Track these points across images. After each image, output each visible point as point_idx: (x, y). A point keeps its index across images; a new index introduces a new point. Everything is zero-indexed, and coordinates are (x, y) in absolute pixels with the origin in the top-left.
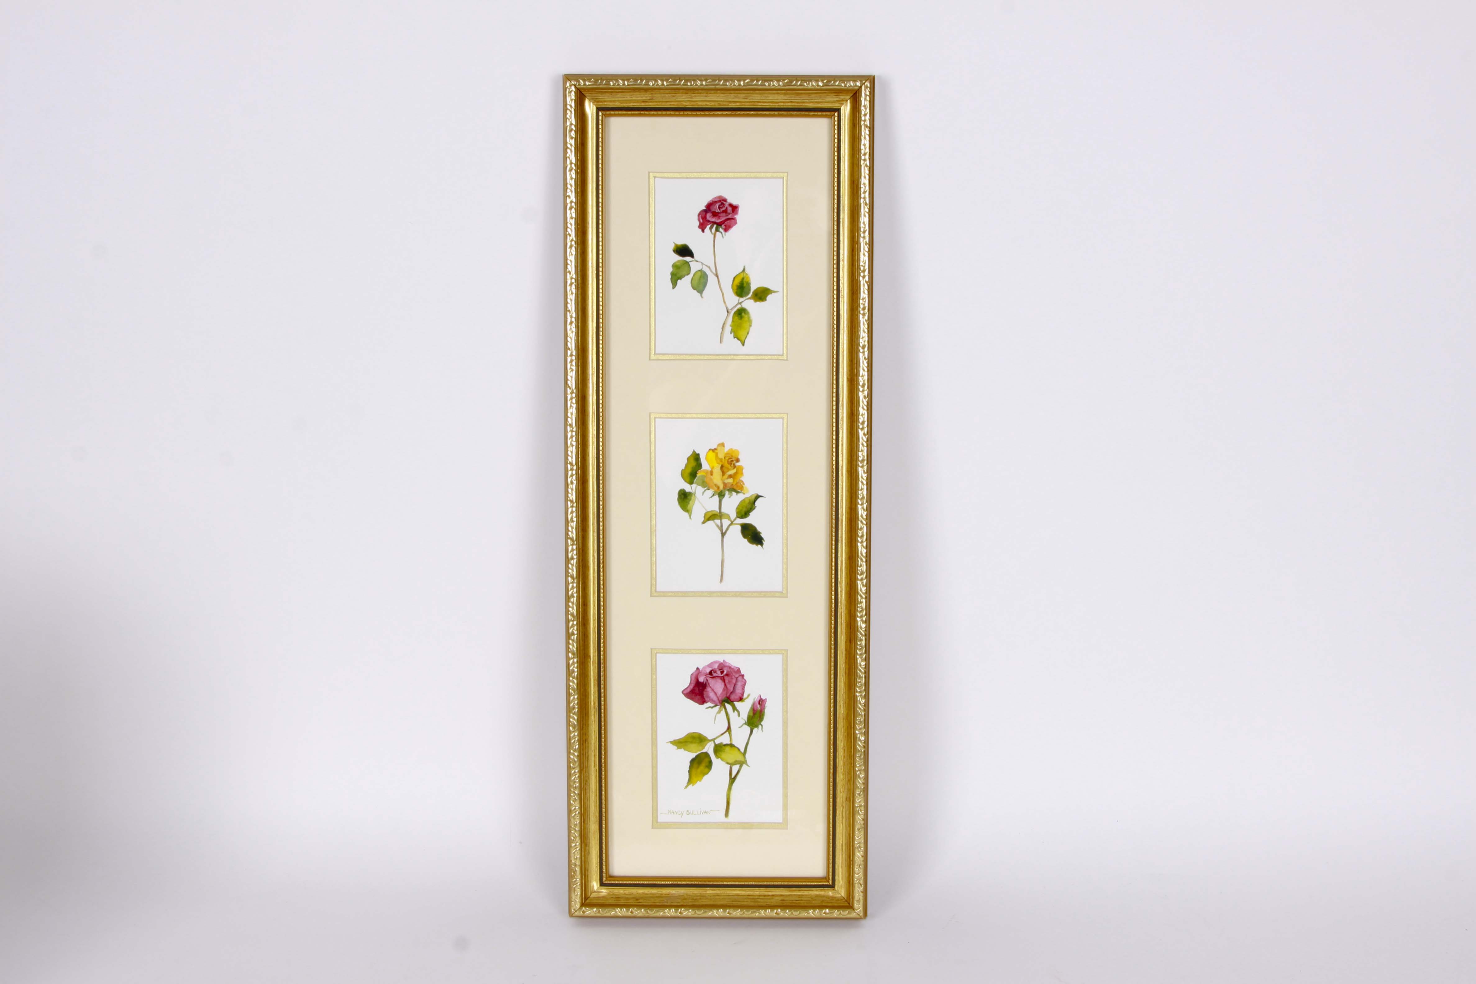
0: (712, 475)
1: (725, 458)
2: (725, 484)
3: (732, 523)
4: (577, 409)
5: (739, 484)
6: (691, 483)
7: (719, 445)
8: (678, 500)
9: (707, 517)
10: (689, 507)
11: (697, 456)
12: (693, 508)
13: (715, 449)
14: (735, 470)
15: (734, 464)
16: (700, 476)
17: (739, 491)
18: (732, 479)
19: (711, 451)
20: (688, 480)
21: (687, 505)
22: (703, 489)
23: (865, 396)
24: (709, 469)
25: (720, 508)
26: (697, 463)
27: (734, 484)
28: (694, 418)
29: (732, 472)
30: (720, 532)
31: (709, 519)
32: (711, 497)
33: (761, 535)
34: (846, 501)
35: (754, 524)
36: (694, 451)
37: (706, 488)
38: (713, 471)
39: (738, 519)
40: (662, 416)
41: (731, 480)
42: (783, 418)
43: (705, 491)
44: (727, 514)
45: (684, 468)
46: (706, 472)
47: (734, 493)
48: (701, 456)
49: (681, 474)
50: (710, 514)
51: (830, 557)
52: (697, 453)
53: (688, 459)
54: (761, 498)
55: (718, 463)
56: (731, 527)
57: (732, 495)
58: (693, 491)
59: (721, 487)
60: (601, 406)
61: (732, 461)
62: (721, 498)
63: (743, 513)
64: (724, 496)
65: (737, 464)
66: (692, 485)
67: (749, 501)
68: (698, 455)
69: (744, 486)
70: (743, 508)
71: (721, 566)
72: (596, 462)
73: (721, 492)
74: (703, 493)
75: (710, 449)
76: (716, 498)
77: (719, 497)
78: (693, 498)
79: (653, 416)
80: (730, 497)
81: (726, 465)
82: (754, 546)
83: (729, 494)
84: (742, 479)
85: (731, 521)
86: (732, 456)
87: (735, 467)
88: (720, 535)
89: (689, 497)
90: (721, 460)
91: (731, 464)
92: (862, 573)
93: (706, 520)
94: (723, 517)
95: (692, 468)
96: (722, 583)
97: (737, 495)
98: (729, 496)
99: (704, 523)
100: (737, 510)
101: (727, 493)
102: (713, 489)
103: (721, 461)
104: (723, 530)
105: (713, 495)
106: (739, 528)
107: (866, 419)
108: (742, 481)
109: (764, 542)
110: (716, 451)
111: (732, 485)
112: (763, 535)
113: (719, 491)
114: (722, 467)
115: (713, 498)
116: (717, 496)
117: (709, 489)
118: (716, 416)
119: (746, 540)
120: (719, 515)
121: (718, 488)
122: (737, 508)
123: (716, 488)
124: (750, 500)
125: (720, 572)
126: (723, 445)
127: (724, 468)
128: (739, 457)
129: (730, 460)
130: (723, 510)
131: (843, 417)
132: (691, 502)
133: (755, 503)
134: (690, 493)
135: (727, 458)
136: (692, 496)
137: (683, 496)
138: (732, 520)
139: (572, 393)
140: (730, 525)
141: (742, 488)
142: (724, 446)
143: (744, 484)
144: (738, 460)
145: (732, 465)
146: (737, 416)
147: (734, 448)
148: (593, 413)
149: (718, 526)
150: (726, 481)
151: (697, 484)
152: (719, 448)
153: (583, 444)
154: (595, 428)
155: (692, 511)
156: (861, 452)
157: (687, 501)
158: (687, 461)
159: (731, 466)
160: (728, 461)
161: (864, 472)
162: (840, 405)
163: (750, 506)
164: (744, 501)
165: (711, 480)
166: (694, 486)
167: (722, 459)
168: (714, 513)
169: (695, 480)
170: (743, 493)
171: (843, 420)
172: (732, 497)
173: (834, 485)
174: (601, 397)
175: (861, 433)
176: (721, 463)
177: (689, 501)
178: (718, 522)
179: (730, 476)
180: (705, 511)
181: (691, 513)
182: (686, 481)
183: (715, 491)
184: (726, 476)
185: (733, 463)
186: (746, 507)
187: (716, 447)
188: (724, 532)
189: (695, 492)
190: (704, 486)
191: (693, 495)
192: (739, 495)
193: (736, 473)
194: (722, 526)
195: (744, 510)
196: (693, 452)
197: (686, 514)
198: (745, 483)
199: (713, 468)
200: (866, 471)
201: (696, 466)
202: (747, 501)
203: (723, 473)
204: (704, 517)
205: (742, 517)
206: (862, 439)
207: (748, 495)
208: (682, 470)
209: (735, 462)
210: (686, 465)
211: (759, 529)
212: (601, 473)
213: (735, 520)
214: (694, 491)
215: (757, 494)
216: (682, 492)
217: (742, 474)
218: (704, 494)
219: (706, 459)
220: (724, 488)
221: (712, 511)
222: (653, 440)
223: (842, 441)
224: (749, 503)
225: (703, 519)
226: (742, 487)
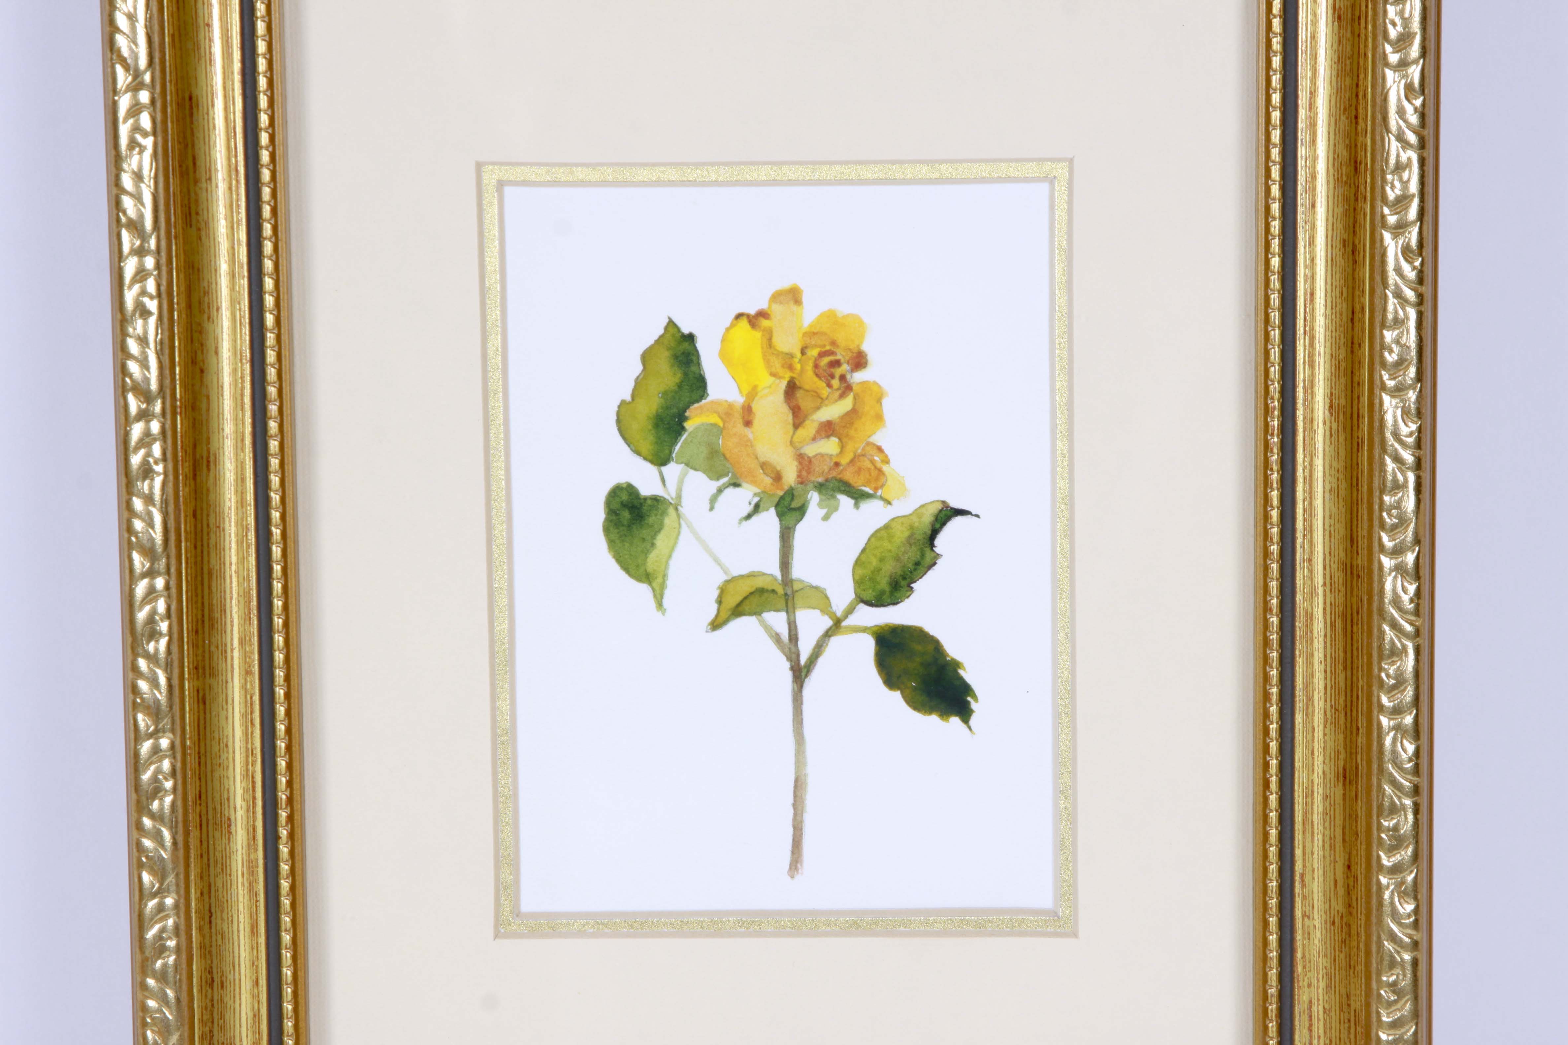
0: (748, 423)
1: (803, 353)
2: (804, 462)
3: (837, 627)
4: (161, 154)
5: (867, 464)
6: (661, 459)
7: (777, 297)
8: (606, 530)
9: (732, 601)
10: (652, 560)
11: (686, 345)
12: (673, 563)
13: (762, 314)
14: (847, 404)
15: (843, 378)
16: (697, 428)
17: (867, 489)
18: (834, 440)
19: (744, 323)
20: (647, 446)
21: (646, 552)
22: (714, 485)
23: (1409, 87)
24: (737, 398)
25: (785, 564)
26: (686, 374)
27: (844, 461)
28: (671, 183)
29: (833, 411)
30: (787, 665)
31: (738, 611)
32: (749, 517)
33: (961, 672)
34: (1329, 534)
35: (932, 629)
36: (671, 323)
37: (725, 480)
38: (754, 406)
39: (863, 609)
40: (533, 178)
41: (830, 446)
42: (1052, 181)
43: (720, 491)
44: (817, 588)
45: (628, 398)
46: (727, 411)
47: (845, 501)
48: (700, 345)
49: (619, 421)
50: (745, 588)
51: (1260, 770)
52: (686, 330)
53: (646, 357)
54: (958, 521)
55: (773, 375)
56: (835, 641)
57: (836, 509)
58: (668, 493)
59: (790, 477)
60: (264, 138)
61: (837, 363)
62: (790, 519)
63: (884, 584)
64: (801, 510)
65: (858, 377)
66: (664, 469)
67: (907, 534)
68: (691, 338)
69: (885, 468)
70: (882, 560)
71: (795, 806)
72: (248, 379)
73: (791, 493)
74: (713, 500)
75: (739, 316)
76: (769, 519)
77: (780, 515)
78: (669, 521)
79: (490, 178)
80: (826, 518)
81: (809, 379)
82: (934, 719)
83: (820, 505)
84: (879, 439)
85: (832, 615)
86: (834, 343)
87: (847, 388)
88: (788, 676)
89: (651, 520)
90: (788, 361)
91: (832, 376)
92: (1398, 844)
93: (724, 615)
94: (798, 600)
95: (665, 394)
96: (798, 877)
97: (857, 506)
98: (824, 512)
99: (716, 625)
100: (860, 572)
101: (814, 497)
102: (754, 482)
103: (791, 368)
104: (798, 656)
105: (757, 508)
106: (868, 644)
107: (1414, 187)
108: (880, 449)
109: (974, 705)
110: (765, 323)
111: (837, 464)
112: (968, 675)
113: (781, 493)
114: (792, 389)
115: (754, 518)
116: (772, 511)
117: (736, 485)
118: (764, 173)
119: (897, 695)
120: (780, 590)
121: (778, 477)
122: (858, 563)
123: (768, 481)
124: (912, 527)
125: (790, 831)
126: (793, 296)
127: (799, 394)
128: (865, 347)
129: (826, 360)
130: (797, 572)
131: (1314, 177)
132: (661, 541)
133: (937, 542)
134: (656, 500)
135: (814, 353)
136: (664, 513)
137: (626, 515)
138: (839, 614)
139: (136, 87)
140: (828, 634)
141: (878, 476)
142: (798, 301)
143: (887, 462)
144: (859, 361)
145: (836, 383)
146: (850, 172)
147: (843, 308)
148: (232, 170)
149: (777, 638)
150: (810, 450)
151: (687, 465)
152: (777, 310)
153: (189, 306)
154: (243, 235)
155: (665, 576)
156: (1391, 328)
157: (645, 533)
158: (640, 368)
159: (829, 386)
160: (816, 366)
161: (1405, 412)
162: (1301, 125)
163: (913, 554)
164: (885, 531)
165: (748, 444)
166: (672, 470)
167: (791, 356)
168: (759, 583)
169: (677, 448)
170: (881, 498)
171: (1312, 190)
172: (835, 516)
173: (1275, 468)
174: (263, 101)
175: (1392, 246)
176: (787, 375)
177: (654, 537)
178: (778, 620)
179: (828, 429)
180: (721, 578)
181: (663, 586)
182: (638, 453)
183: (764, 492)
184: (810, 428)
185: (838, 372)
186: (897, 559)
187: (763, 305)
188: (803, 660)
189: (679, 497)
190: (714, 473)
191: (671, 511)
192: (868, 506)
193: (853, 415)
194: (794, 637)
195: (889, 568)
196: (666, 328)
197: (643, 589)
198: (891, 457)
199: (752, 394)
200: (1413, 411)
201: (680, 386)
202: (901, 534)
203: (798, 417)
204: (720, 602)
205: (878, 602)
206: (1399, 271)
207: (903, 507)
208: (623, 403)
209: (845, 367)
210: (638, 382)
211: (953, 649)
212: (273, 426)
213: (850, 611)
214: (674, 495)
215: (944, 502)
216: (625, 497)
217: (879, 417)
218: (717, 505)
219: (724, 356)
220: (802, 481)
221: (751, 575)
222: (493, 280)
223: (1311, 278)
224: (910, 541)
225: (711, 610)
226: (880, 471)
